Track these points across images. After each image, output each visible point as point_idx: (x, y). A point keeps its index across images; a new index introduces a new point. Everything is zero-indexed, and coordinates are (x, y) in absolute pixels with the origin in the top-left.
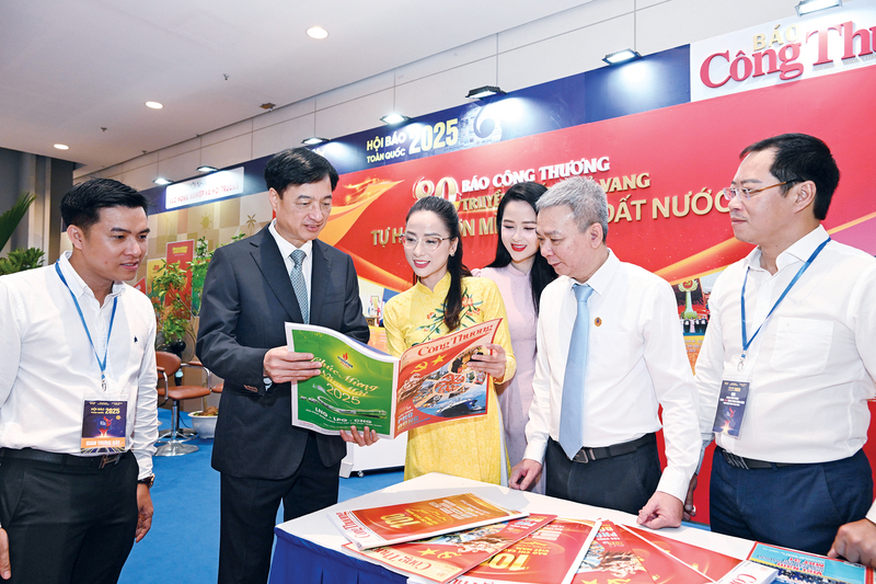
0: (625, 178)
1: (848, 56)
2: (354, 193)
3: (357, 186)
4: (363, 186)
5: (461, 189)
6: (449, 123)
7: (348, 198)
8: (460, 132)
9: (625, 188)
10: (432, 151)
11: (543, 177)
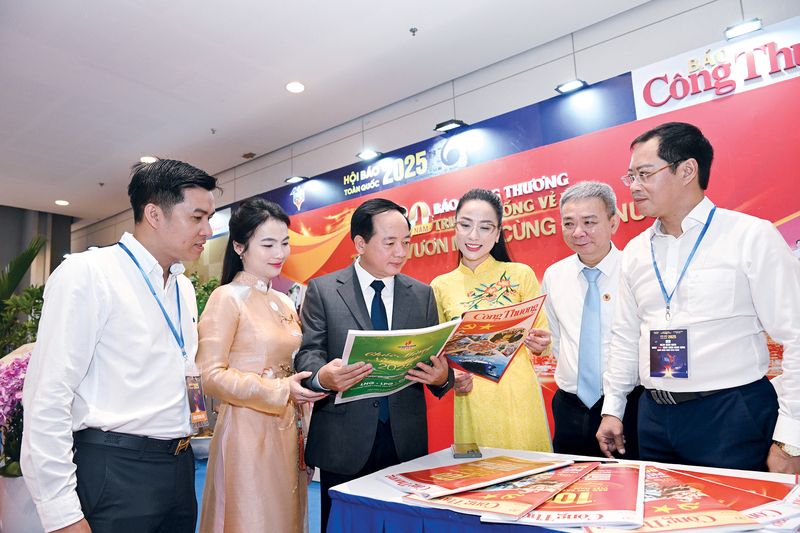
1: (775, 71)
2: (334, 223)
3: (336, 217)
4: (341, 216)
5: (432, 211)
6: (418, 155)
7: (329, 228)
8: (429, 162)
10: (404, 181)
11: (508, 195)
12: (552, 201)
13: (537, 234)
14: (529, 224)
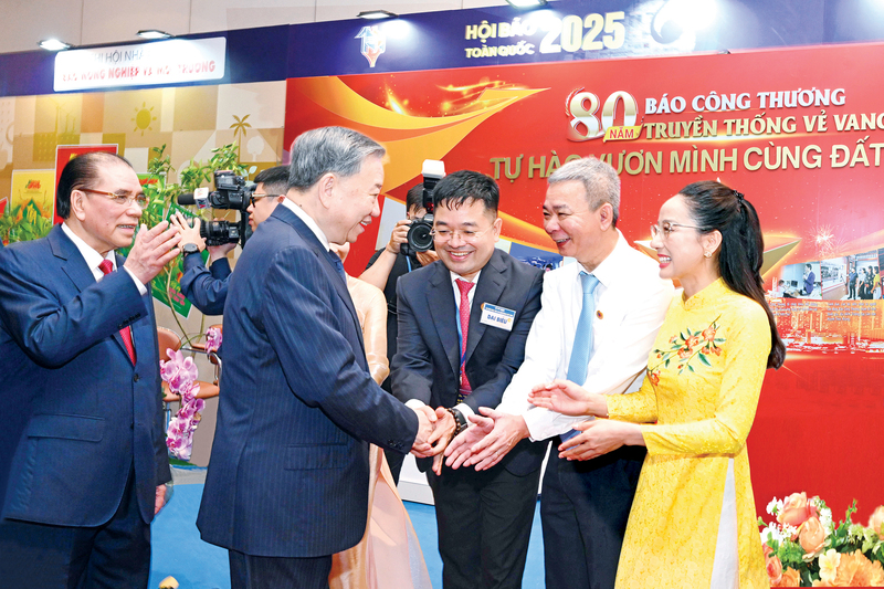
0: (864, 118)
2: (459, 100)
3: (464, 89)
4: (475, 90)
5: (642, 109)
6: (611, 16)
7: (447, 106)
8: (628, 31)
9: (864, 127)
10: (581, 54)
11: (763, 105)
12: (821, 123)
13: (796, 164)
14: (786, 150)
